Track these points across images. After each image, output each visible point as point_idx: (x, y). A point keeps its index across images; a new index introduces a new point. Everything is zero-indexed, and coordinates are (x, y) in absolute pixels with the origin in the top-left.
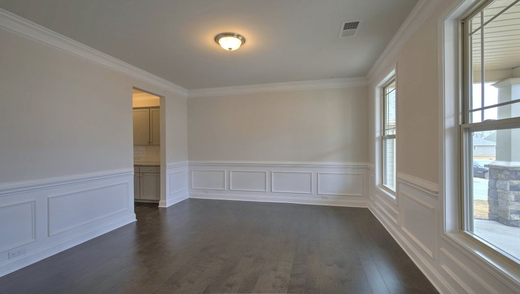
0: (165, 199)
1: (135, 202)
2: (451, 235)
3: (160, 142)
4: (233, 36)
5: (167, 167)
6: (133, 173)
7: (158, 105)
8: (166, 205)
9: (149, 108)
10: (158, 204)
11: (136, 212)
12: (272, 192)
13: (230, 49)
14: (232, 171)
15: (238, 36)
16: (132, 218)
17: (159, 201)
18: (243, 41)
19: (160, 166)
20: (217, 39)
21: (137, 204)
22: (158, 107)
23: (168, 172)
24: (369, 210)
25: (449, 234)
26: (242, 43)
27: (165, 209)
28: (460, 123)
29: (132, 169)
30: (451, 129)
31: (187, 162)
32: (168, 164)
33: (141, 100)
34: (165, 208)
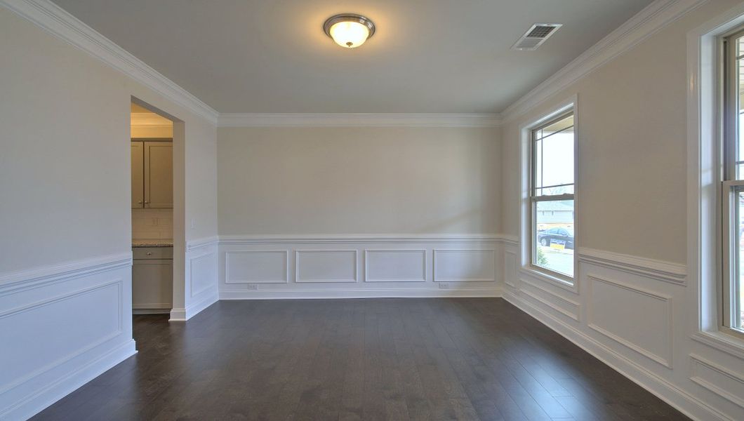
0: (184, 307)
1: (133, 315)
2: (712, 335)
3: (172, 202)
4: (358, 21)
5: (187, 248)
6: (131, 262)
7: (169, 135)
8: (185, 318)
9: (143, 140)
10: (168, 316)
11: (135, 336)
12: (364, 281)
13: (349, 44)
14: (299, 252)
15: (367, 22)
16: (129, 349)
17: (170, 309)
18: (373, 31)
19: (172, 246)
20: (327, 26)
21: (137, 319)
22: (170, 140)
23: (189, 256)
24: (503, 299)
25: (708, 333)
26: (370, 34)
27: (182, 324)
28: (722, 180)
29: (129, 255)
30: (708, 186)
31: (218, 237)
32: (188, 242)
33: (143, 125)
34: (184, 322)
